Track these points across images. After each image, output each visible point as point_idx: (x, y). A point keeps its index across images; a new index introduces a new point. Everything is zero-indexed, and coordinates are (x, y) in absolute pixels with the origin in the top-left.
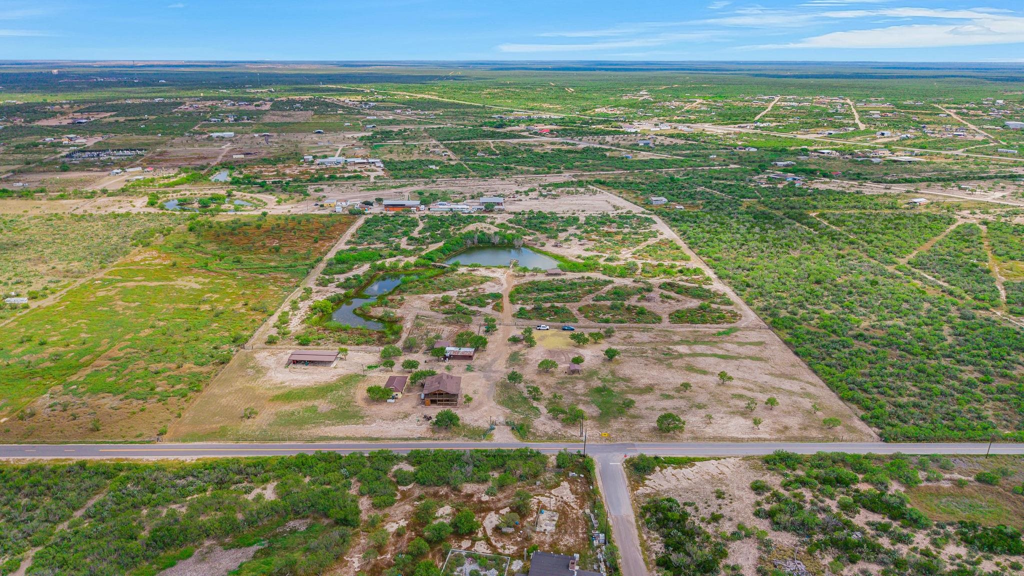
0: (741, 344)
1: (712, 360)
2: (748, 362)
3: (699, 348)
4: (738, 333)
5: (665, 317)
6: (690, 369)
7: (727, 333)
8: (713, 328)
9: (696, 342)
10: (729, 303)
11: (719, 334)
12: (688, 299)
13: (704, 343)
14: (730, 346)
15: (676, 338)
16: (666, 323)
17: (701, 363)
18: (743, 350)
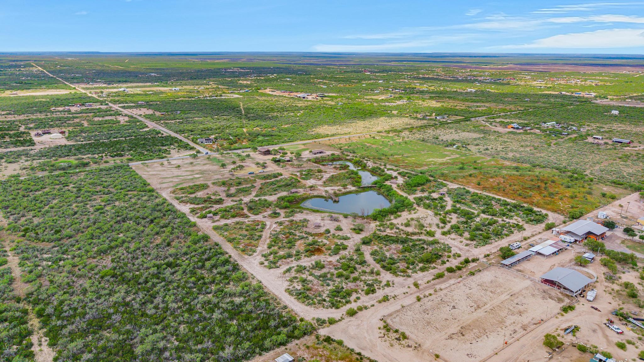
0: (172, 182)
1: (184, 175)
2: (168, 176)
3: (191, 177)
4: (172, 185)
5: (211, 186)
6: (193, 171)
7: (178, 185)
8: (184, 186)
9: (192, 179)
10: (177, 199)
11: (182, 184)
12: (203, 196)
13: (188, 179)
14: (177, 180)
15: (201, 179)
16: (209, 183)
17: (188, 173)
18: (171, 180)
